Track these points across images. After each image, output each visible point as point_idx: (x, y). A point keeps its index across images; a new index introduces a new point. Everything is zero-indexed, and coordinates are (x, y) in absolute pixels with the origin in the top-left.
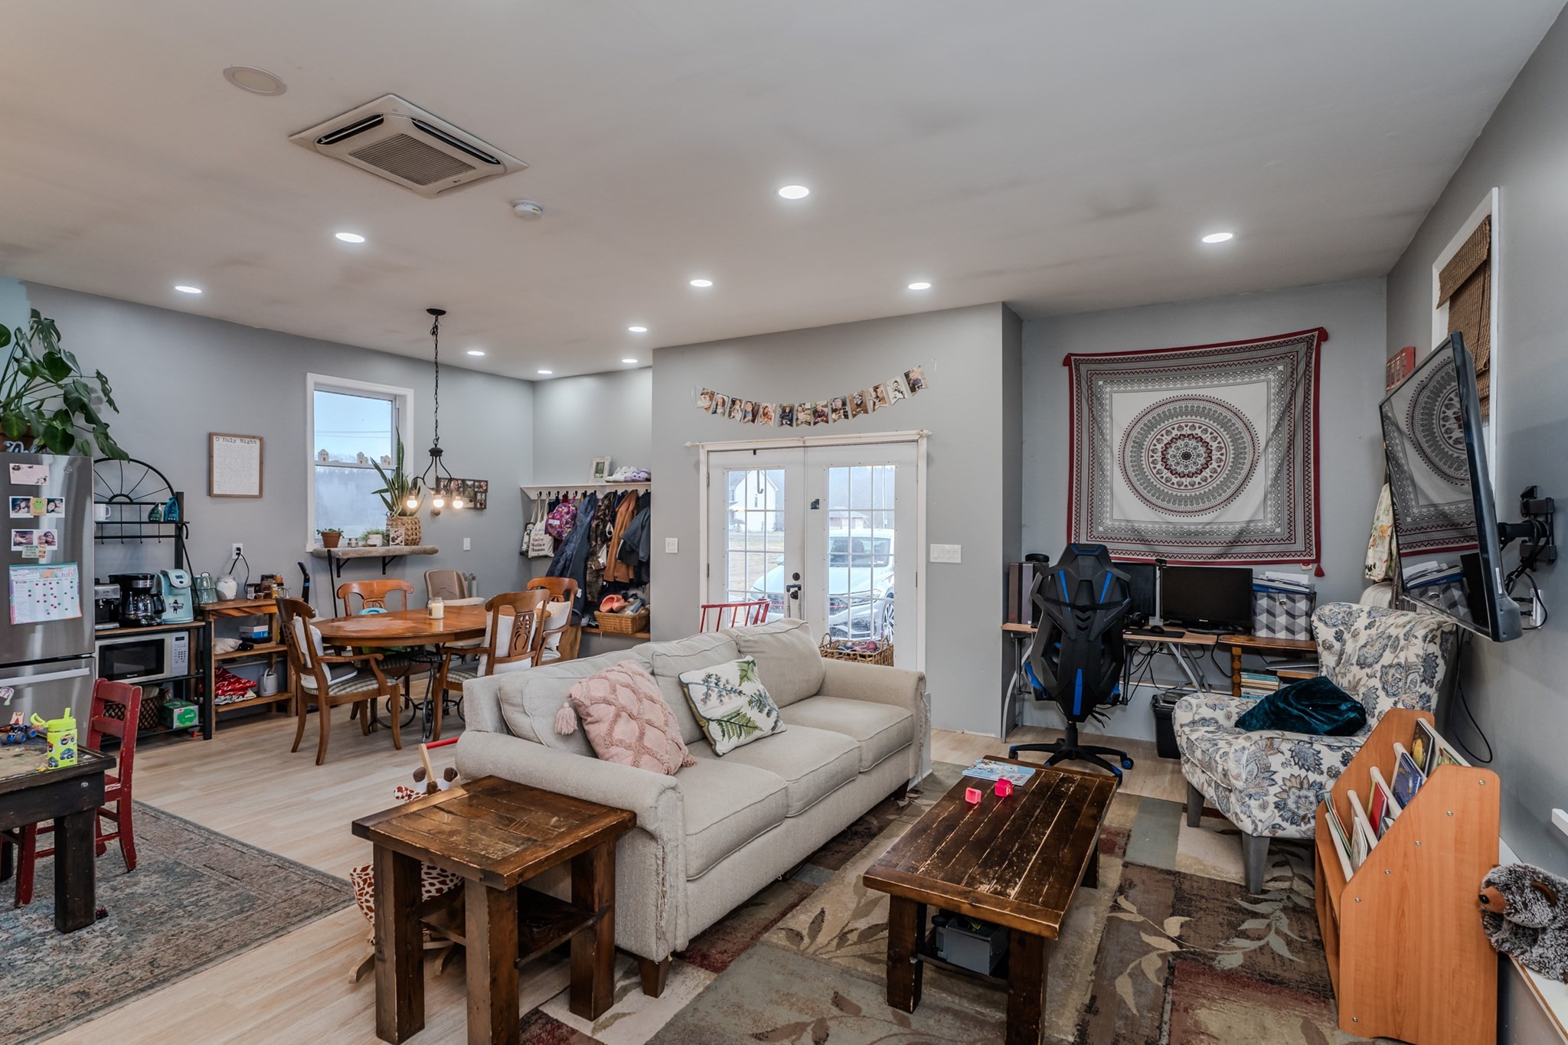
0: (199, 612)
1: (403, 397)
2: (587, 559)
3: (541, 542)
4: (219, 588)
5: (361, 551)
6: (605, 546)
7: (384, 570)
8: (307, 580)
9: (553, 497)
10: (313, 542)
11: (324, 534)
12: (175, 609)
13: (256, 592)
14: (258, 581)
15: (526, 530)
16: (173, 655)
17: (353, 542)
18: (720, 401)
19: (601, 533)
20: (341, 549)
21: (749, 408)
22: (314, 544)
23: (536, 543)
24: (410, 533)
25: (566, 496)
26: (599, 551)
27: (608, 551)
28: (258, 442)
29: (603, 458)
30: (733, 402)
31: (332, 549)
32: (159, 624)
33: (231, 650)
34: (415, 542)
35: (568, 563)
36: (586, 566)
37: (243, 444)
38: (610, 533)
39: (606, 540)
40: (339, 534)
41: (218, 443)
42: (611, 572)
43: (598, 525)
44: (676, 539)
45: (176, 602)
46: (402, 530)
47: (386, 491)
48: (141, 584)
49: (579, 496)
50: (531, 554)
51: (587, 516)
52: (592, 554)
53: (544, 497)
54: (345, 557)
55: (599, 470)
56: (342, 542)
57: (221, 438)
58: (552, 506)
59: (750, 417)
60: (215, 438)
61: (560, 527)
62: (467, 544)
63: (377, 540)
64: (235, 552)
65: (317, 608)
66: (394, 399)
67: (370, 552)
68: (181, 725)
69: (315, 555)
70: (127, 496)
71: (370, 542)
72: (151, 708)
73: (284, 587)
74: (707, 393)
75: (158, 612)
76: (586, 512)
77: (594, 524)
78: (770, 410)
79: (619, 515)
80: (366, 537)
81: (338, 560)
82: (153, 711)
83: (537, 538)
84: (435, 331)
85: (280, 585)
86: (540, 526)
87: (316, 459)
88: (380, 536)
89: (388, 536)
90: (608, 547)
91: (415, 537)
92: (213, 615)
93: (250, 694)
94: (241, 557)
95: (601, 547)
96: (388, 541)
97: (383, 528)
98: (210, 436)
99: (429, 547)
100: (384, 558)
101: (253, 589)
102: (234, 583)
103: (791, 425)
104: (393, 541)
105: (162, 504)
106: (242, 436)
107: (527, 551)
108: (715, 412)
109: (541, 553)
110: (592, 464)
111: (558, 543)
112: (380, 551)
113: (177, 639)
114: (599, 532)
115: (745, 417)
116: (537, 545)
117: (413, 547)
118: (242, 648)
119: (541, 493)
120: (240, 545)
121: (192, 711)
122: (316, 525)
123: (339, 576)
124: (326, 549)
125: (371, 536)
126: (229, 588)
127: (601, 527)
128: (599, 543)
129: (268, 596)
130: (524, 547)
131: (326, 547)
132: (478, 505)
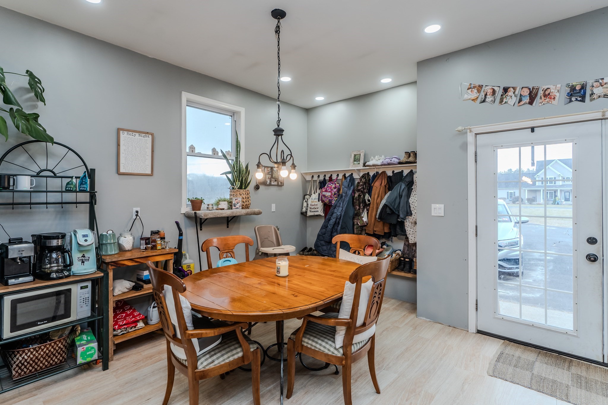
0: (101, 264)
1: (238, 113)
2: (353, 218)
3: (316, 207)
4: (120, 242)
5: (215, 213)
6: (365, 210)
7: (228, 225)
8: (181, 234)
9: (322, 178)
10: (185, 207)
11: (192, 201)
12: (83, 262)
13: (146, 244)
14: (149, 235)
15: (304, 199)
16: (79, 301)
17: (210, 206)
18: (490, 91)
19: (363, 201)
20: (203, 213)
21: (526, 92)
22: (186, 208)
23: (312, 207)
24: (244, 201)
25: (331, 178)
26: (362, 213)
27: (368, 213)
28: (150, 136)
29: (359, 151)
30: (506, 90)
31: (197, 212)
32: (67, 277)
33: (127, 290)
34: (247, 207)
35: (338, 220)
36: (353, 223)
37: (140, 137)
38: (369, 201)
39: (366, 205)
40: (201, 201)
41: (124, 136)
42: (372, 227)
43: (359, 196)
44: (443, 205)
45: (83, 256)
46: (240, 199)
47: (230, 173)
48: (54, 243)
49: (340, 177)
50: (309, 214)
51: (350, 189)
52: (358, 215)
53: (315, 178)
54: (206, 218)
55: (356, 159)
56: (204, 207)
57: (126, 133)
58: (322, 184)
59: (527, 100)
60: (121, 132)
61: (331, 197)
62: (273, 209)
63: (224, 205)
64: (135, 214)
65: (188, 252)
66: (233, 114)
67: (221, 214)
68: (84, 361)
69: (187, 216)
70: (51, 171)
71: (220, 207)
72: (60, 347)
73: (166, 240)
74: (474, 87)
75: (68, 266)
76: (349, 187)
77: (356, 195)
78: (553, 90)
79: (374, 188)
80: (218, 204)
81: (201, 219)
82: (62, 349)
83: (313, 204)
84: (277, 31)
85: (163, 238)
86: (315, 196)
87: (188, 151)
88: (226, 203)
89: (231, 202)
90: (368, 210)
91: (247, 203)
92: (112, 265)
93: (141, 324)
94: (138, 217)
95: (363, 211)
96: (231, 206)
97: (228, 197)
98: (119, 130)
99: (256, 210)
100: (228, 217)
101: (144, 242)
102: (131, 238)
103: (583, 100)
104: (235, 206)
105: (76, 178)
106: (140, 132)
107: (306, 212)
108: (484, 101)
109: (316, 214)
110: (351, 155)
111: (327, 207)
112: (227, 213)
113: (82, 288)
114: (361, 200)
115: (520, 101)
116: (313, 209)
117: (247, 210)
118: (136, 288)
119: (313, 176)
120: (138, 209)
121: (92, 348)
122: (186, 195)
123: (201, 230)
124: (194, 212)
125: (221, 203)
126: (127, 242)
127: (362, 196)
128: (362, 207)
129: (154, 248)
130: (304, 210)
131: (193, 210)
132: (280, 184)
